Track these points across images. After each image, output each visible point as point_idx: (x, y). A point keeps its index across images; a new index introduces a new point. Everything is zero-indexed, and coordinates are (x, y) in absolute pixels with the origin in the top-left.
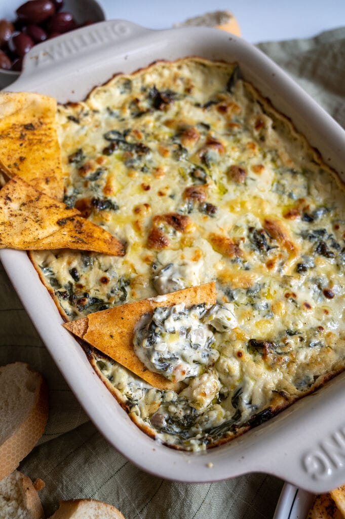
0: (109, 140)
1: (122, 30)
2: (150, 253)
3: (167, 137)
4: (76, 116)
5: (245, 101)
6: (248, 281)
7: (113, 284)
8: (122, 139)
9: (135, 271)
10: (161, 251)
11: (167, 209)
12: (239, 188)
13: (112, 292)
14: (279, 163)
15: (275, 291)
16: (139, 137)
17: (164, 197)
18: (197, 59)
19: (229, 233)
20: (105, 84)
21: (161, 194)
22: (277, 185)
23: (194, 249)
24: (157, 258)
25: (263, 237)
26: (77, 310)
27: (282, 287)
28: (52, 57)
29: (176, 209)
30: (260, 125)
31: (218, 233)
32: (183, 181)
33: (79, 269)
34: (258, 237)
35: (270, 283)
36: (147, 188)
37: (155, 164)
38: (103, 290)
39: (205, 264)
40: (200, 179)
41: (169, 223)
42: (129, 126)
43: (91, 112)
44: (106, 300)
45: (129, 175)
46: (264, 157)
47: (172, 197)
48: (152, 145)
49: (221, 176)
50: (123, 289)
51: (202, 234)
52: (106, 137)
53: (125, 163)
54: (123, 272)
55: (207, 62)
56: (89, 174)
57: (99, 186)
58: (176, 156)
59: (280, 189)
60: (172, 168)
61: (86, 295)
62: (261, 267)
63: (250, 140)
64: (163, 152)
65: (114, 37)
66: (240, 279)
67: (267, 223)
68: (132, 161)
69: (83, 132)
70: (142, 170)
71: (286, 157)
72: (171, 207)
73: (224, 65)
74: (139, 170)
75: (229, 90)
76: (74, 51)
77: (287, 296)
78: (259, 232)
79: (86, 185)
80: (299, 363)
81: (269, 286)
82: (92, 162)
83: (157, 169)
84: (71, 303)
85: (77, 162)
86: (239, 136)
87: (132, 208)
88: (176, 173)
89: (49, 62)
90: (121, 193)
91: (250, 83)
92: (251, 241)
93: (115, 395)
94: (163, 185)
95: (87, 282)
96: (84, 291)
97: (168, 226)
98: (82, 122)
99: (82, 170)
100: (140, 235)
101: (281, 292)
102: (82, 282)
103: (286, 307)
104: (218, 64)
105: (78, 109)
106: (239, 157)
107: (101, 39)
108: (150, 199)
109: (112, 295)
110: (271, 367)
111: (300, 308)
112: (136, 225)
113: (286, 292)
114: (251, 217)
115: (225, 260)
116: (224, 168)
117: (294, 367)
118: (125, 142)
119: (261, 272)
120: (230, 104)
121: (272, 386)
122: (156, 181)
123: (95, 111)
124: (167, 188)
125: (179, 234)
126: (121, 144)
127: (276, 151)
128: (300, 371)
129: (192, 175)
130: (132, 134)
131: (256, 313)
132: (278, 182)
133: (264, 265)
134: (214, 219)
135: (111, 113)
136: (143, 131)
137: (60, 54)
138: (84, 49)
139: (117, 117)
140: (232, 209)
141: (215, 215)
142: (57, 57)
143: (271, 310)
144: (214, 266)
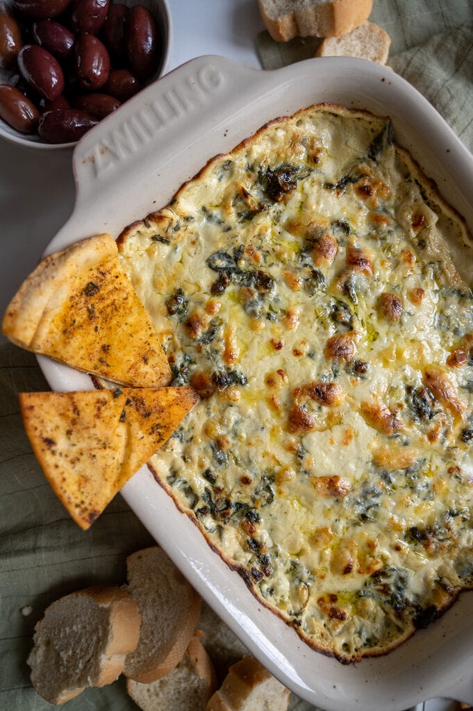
0: (216, 269)
1: (214, 80)
2: (293, 439)
3: (294, 257)
4: (162, 235)
5: (398, 177)
6: (408, 461)
7: (255, 483)
8: (233, 265)
9: (278, 463)
10: (306, 435)
11: (308, 376)
12: (392, 328)
13: (257, 493)
14: (442, 280)
15: (437, 467)
16: (256, 259)
17: (301, 357)
18: (327, 108)
19: (384, 399)
20: (197, 177)
21: (297, 353)
22: (440, 317)
23: (345, 427)
24: (301, 443)
25: (424, 401)
26: (221, 523)
27: (445, 461)
28: (115, 156)
29: (318, 375)
30: (419, 222)
31: (372, 402)
32: (322, 329)
33: (212, 469)
34: (418, 401)
35: (431, 457)
36: (279, 347)
37: (283, 304)
38: (245, 491)
39: (358, 445)
40: (344, 323)
41: (313, 398)
42: (240, 242)
43: (182, 223)
44: (251, 504)
45: (253, 327)
46: (424, 273)
47: (311, 355)
48: (275, 271)
49: (369, 314)
50: (268, 488)
51: (352, 405)
52: (210, 265)
53: (244, 307)
54: (264, 467)
55: (341, 112)
56: (200, 333)
57: (217, 352)
58: (309, 289)
59: (444, 323)
60: (306, 308)
61: (228, 503)
62: (422, 440)
63: (404, 245)
64: (291, 284)
65: (203, 97)
66: (399, 460)
67: (428, 377)
68: (253, 304)
69: (177, 257)
70: (269, 317)
71: (451, 272)
72: (312, 371)
73: (368, 118)
74: (263, 318)
75: (372, 157)
76: (147, 139)
77: (450, 471)
78: (420, 394)
79: (199, 350)
80: (461, 547)
81: (430, 461)
82: (200, 311)
83: (288, 314)
84: (214, 517)
85: (180, 312)
86: (389, 240)
87: (263, 379)
88: (312, 316)
89: (112, 166)
90: (246, 356)
91: (407, 151)
92: (409, 406)
93: (280, 616)
94: (298, 338)
95: (225, 483)
96: (223, 496)
97: (311, 402)
98: (172, 242)
99: (190, 325)
100: (278, 414)
101: (443, 467)
102: (220, 484)
103: (449, 484)
104: (359, 115)
105: (165, 224)
106: (392, 277)
107: (185, 106)
108: (284, 362)
109: (257, 497)
110: (431, 556)
111: (464, 484)
112: (271, 402)
113: (449, 466)
114: (408, 371)
115: (380, 435)
116: (372, 299)
117: (456, 553)
118: (239, 272)
119: (422, 446)
120: (375, 184)
121: (433, 575)
122: (288, 333)
123: (188, 219)
124: (303, 342)
125: (325, 409)
126: (234, 275)
127: (440, 262)
128: (462, 555)
129: (334, 317)
130: (246, 255)
131: (415, 496)
132: (441, 312)
133: (426, 438)
134: (366, 382)
135: (210, 217)
136: (260, 248)
137: (128, 149)
138: (161, 132)
139: (220, 223)
140: (386, 363)
141: (366, 375)
142: (123, 155)
143: (432, 489)
144: (369, 446)
